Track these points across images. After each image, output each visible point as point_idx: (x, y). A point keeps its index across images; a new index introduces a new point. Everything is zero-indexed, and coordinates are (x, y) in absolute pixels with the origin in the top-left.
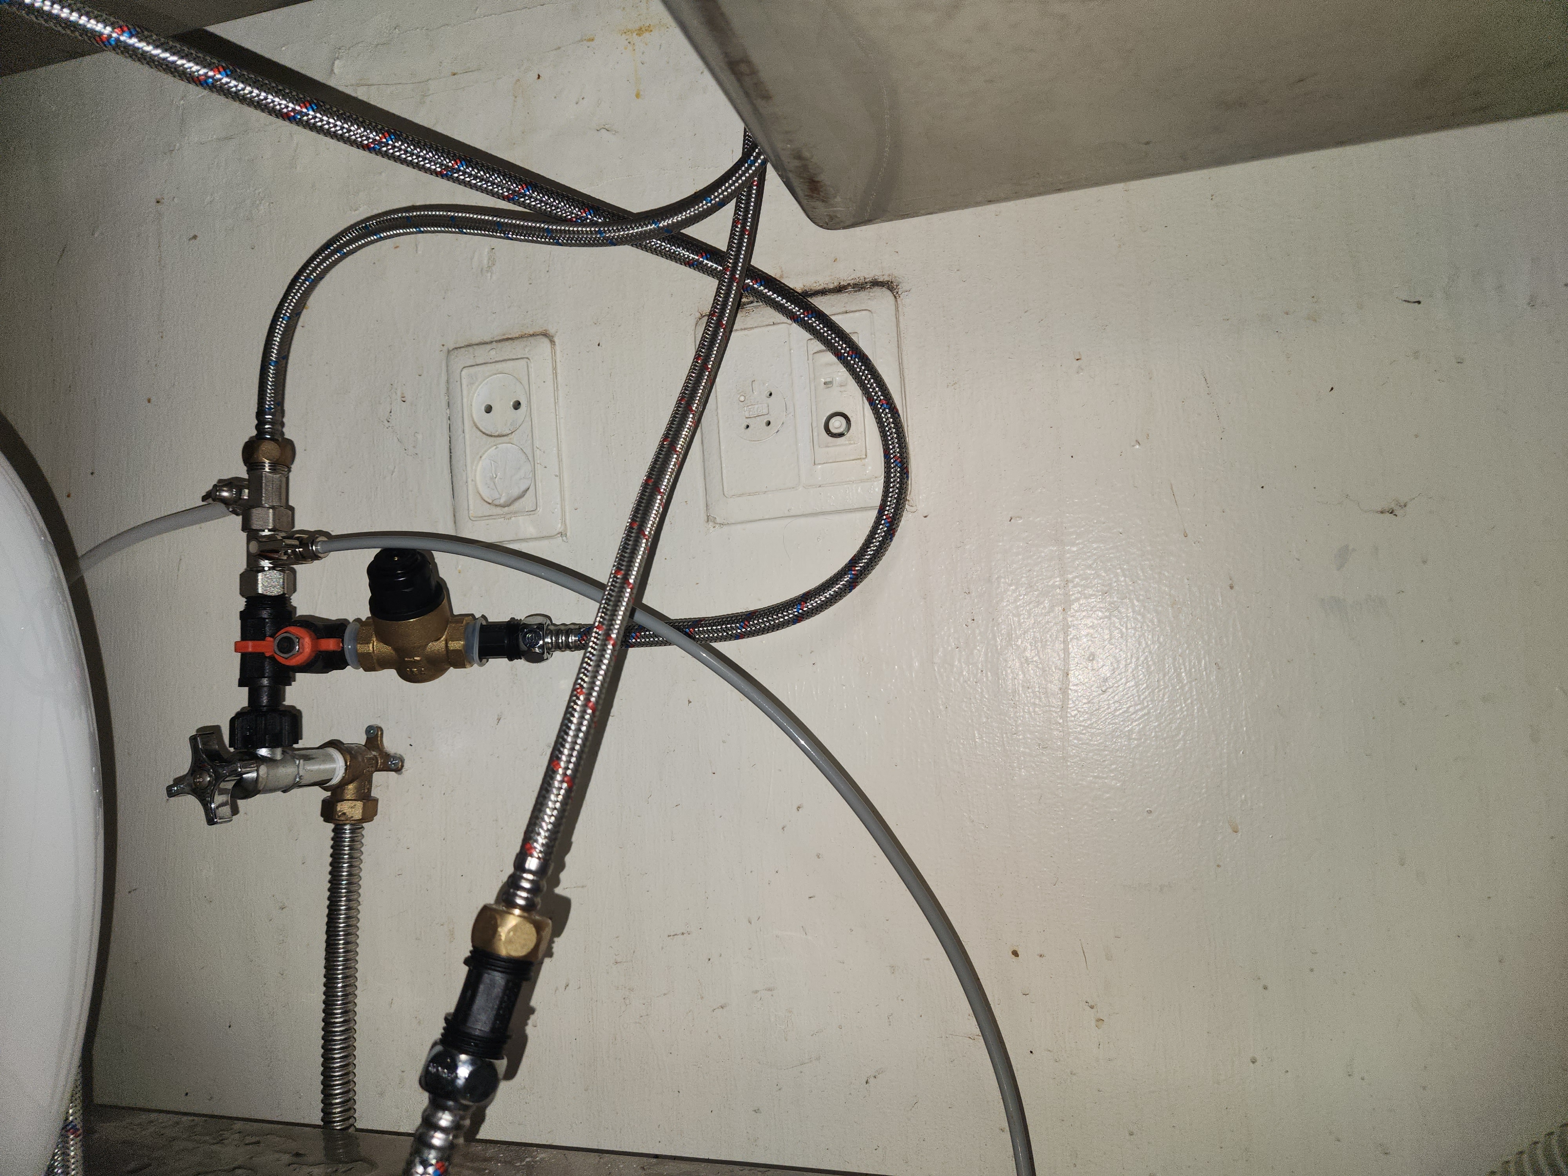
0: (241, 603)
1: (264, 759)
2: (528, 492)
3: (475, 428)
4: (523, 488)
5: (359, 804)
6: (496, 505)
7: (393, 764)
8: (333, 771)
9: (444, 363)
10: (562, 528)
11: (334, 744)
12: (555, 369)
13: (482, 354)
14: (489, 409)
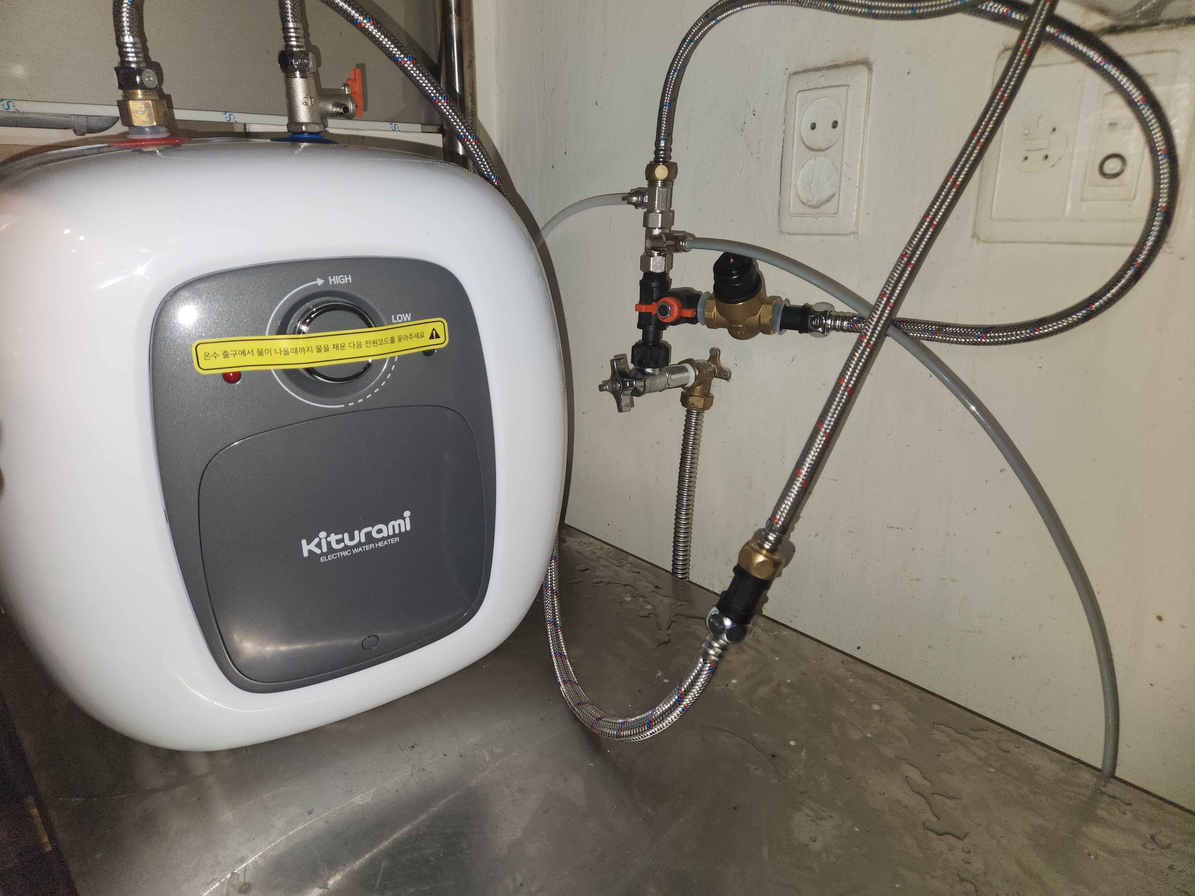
0: (640, 275)
1: (649, 374)
2: (833, 198)
3: (801, 143)
4: (831, 193)
5: (702, 400)
6: (809, 206)
7: (725, 375)
8: (689, 377)
9: (786, 84)
10: (855, 229)
11: (690, 361)
12: (869, 94)
13: (815, 79)
14: (813, 127)
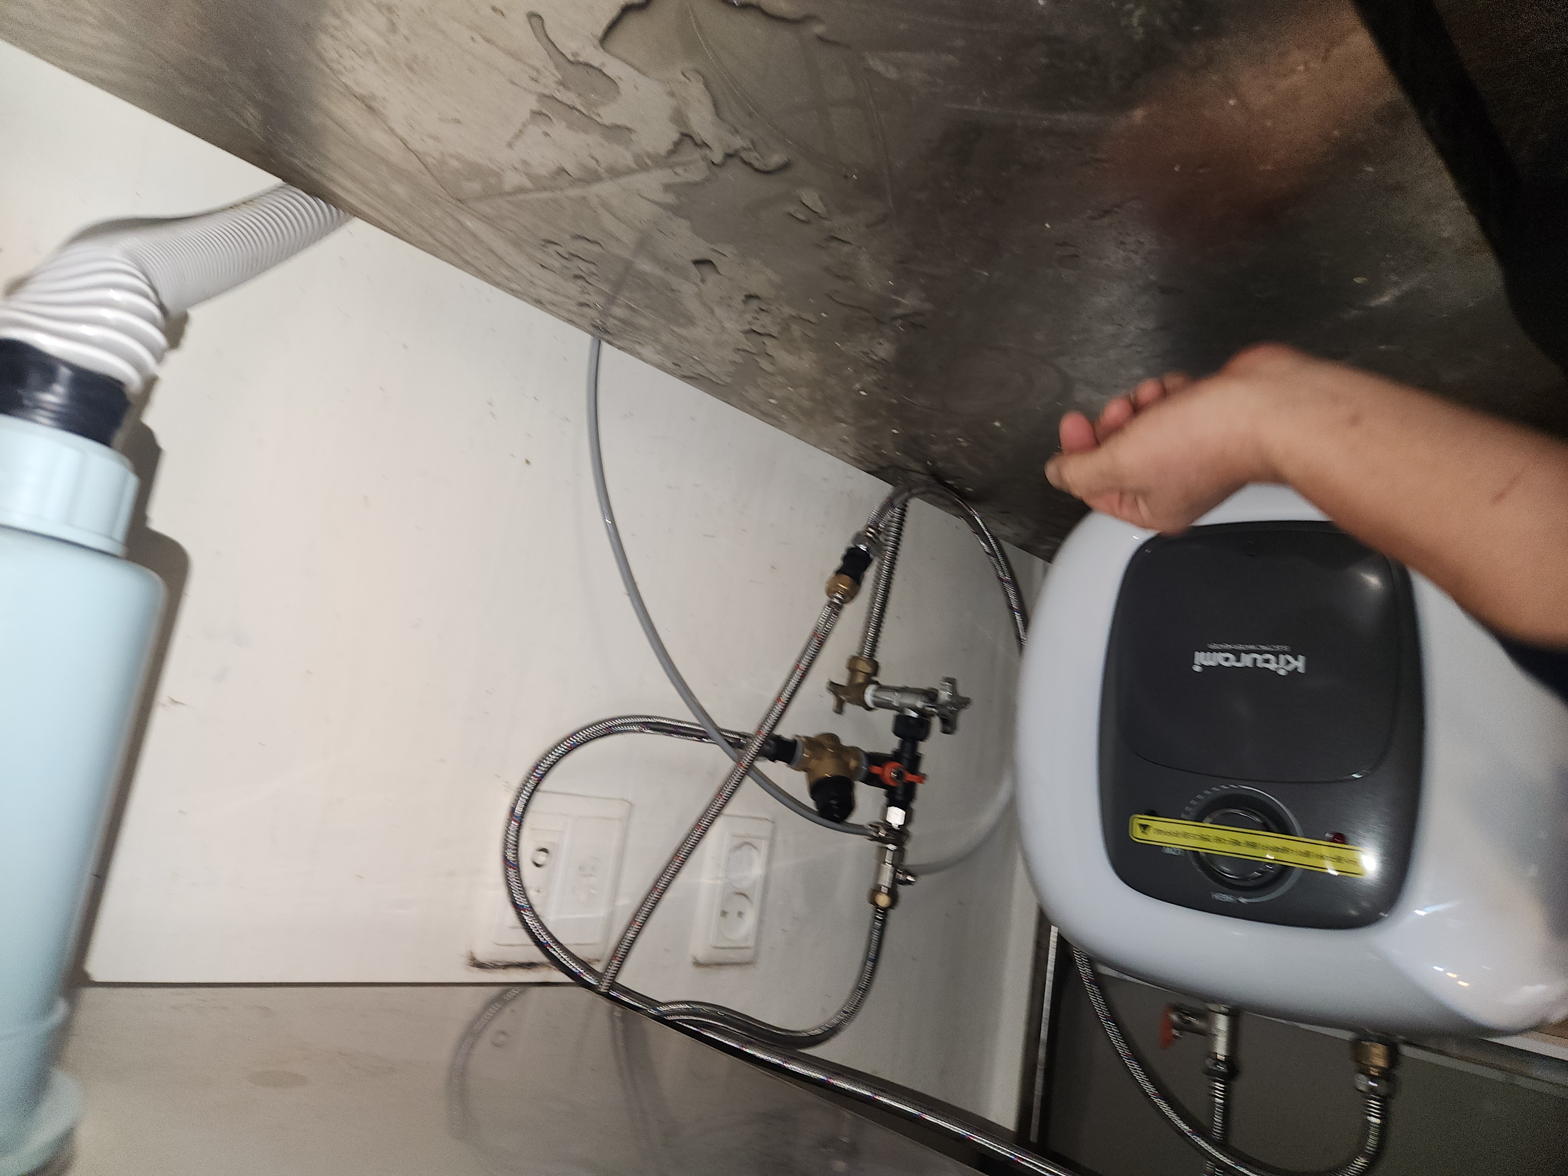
0: (915, 805)
1: (914, 710)
3: (751, 902)
5: (857, 668)
7: (834, 687)
8: (872, 693)
9: (759, 957)
11: (869, 709)
14: (741, 914)
